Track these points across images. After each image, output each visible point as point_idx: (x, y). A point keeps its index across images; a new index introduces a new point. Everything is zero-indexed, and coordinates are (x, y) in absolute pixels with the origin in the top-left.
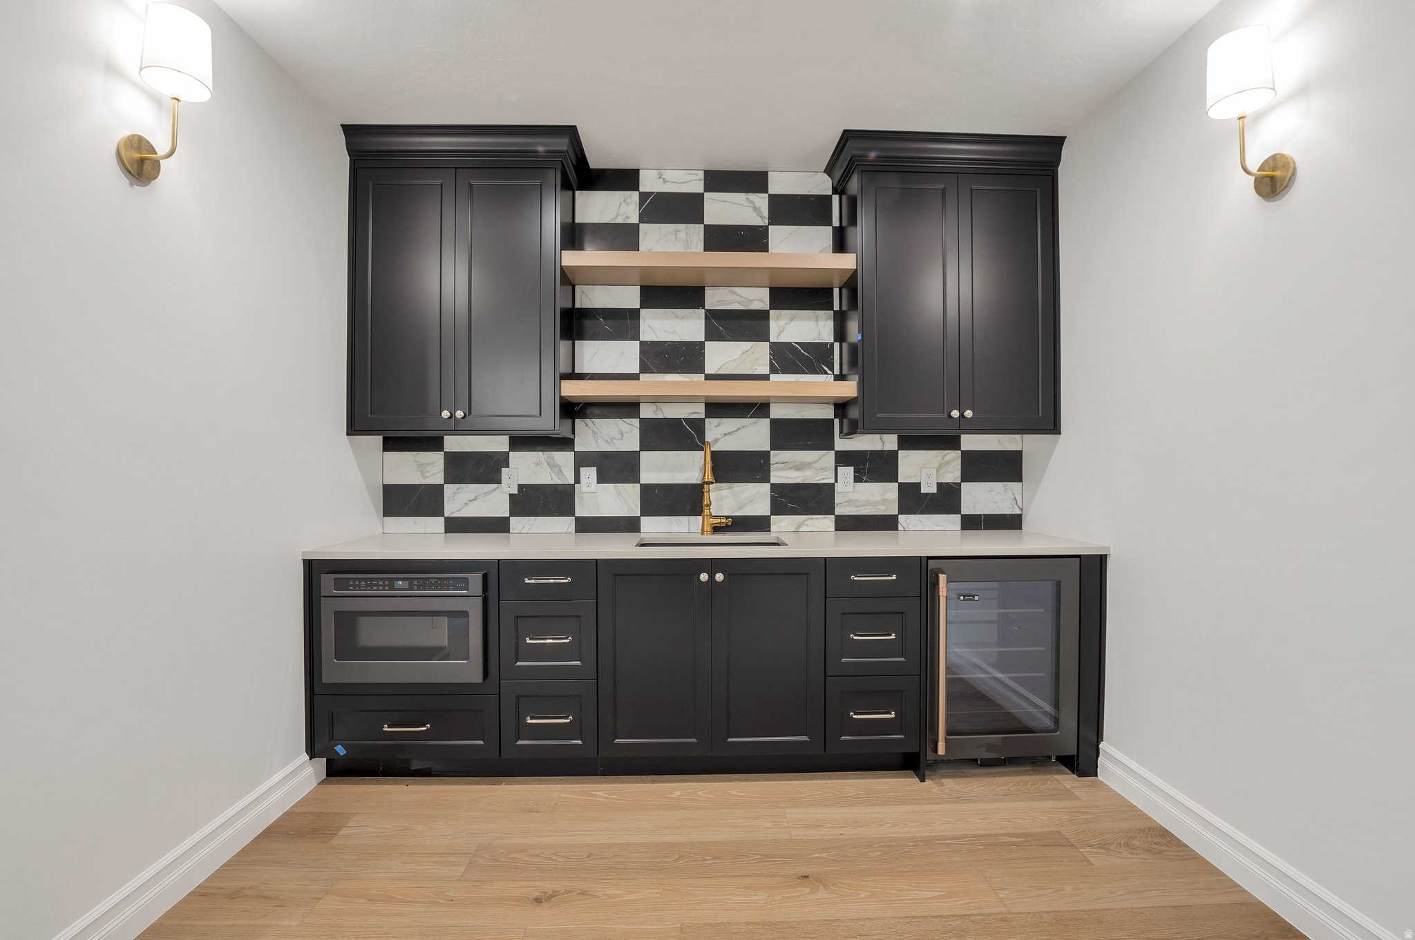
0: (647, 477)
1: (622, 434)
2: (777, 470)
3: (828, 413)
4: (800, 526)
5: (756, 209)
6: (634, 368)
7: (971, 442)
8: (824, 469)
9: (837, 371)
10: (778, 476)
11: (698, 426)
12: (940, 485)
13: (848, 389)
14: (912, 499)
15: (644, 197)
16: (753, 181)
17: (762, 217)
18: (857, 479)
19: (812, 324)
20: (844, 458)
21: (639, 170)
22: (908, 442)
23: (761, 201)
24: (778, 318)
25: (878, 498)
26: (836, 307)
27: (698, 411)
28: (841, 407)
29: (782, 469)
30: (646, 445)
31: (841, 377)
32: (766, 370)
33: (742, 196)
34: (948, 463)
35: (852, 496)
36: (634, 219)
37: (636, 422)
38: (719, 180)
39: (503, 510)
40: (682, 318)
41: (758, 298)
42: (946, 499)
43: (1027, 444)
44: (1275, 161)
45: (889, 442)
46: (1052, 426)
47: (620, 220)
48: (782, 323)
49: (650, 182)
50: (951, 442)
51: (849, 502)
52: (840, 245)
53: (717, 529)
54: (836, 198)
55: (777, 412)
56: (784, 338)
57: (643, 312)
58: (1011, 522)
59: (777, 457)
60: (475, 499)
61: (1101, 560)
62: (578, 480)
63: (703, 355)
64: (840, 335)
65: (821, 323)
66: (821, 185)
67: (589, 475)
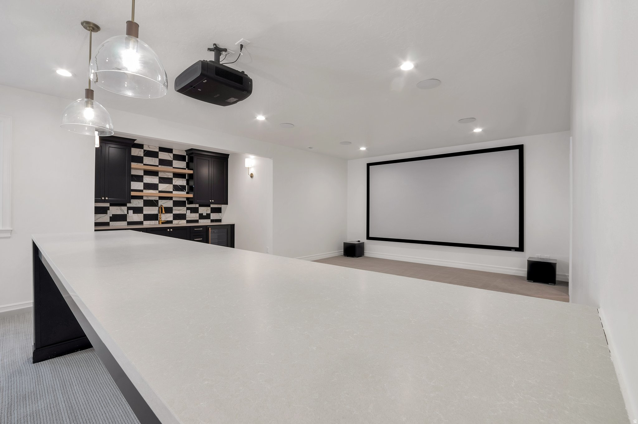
0: (145, 212)
1: (139, 203)
2: (174, 211)
3: (185, 200)
4: (179, 222)
5: (170, 157)
6: (142, 188)
7: (212, 206)
8: (184, 211)
9: (187, 191)
10: (174, 212)
11: (157, 201)
12: (207, 214)
13: (191, 196)
14: (202, 217)
15: (145, 151)
16: (170, 151)
17: (171, 158)
18: (191, 213)
19: (182, 181)
20: (188, 209)
21: (143, 145)
22: (200, 206)
23: (171, 155)
24: (175, 180)
25: (195, 216)
26: (187, 178)
27: (157, 199)
28: (188, 199)
29: (175, 211)
30: (144, 205)
31: (187, 193)
32: (172, 190)
33: (167, 153)
34: (208, 210)
35: (190, 216)
36: (142, 155)
37: (142, 200)
38: (162, 149)
39: (108, 220)
40: (153, 178)
41: (171, 175)
42: (208, 217)
43: (223, 206)
44: (252, 174)
45: (197, 206)
46: (226, 203)
47: (139, 155)
48: (175, 181)
49: (146, 148)
50: (209, 206)
51: (189, 217)
52: (188, 167)
53: (163, 223)
54: (187, 156)
55: (174, 199)
56: (175, 184)
57: (144, 176)
58: (220, 221)
59: (174, 208)
60: (100, 218)
61: (234, 225)
62: (128, 213)
63: (158, 186)
64: (188, 183)
65: (184, 181)
66: (185, 154)
67: (131, 212)
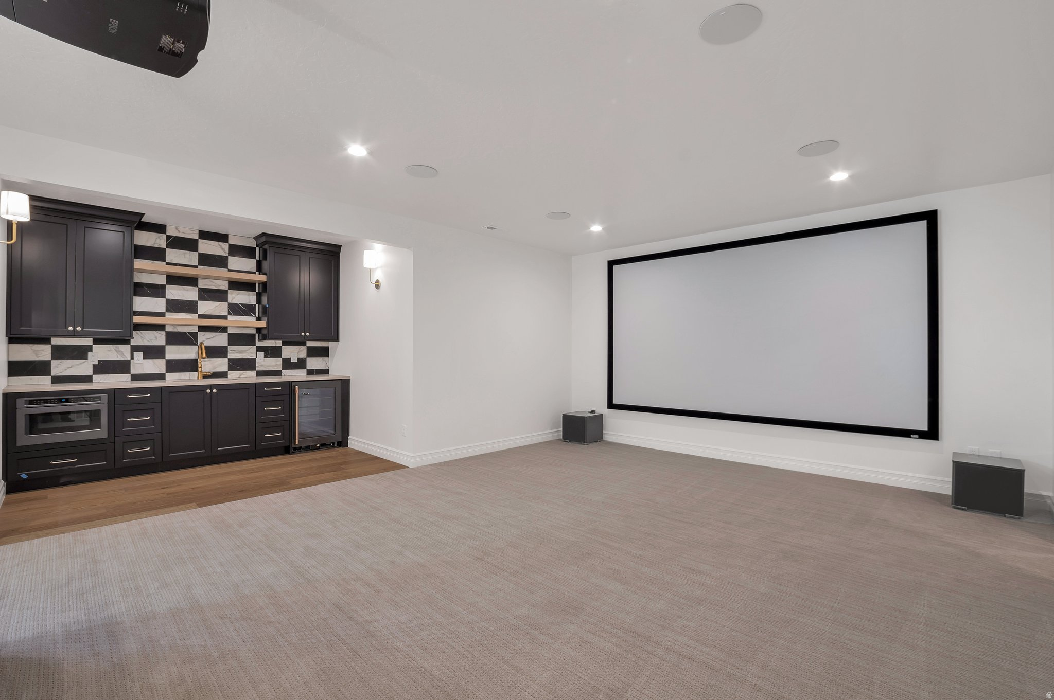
0: (168, 356)
1: (156, 338)
2: (231, 353)
3: (253, 332)
4: (241, 375)
5: (223, 249)
6: (163, 310)
7: (310, 344)
8: (251, 353)
9: (257, 315)
10: (231, 356)
11: (195, 335)
12: (298, 359)
13: (263, 324)
14: (287, 364)
15: (168, 237)
16: (222, 238)
17: (225, 252)
18: (265, 357)
19: (247, 297)
20: (259, 349)
21: (166, 225)
22: (285, 343)
23: (225, 246)
24: (232, 294)
25: (274, 364)
26: (257, 291)
27: (196, 330)
28: (259, 330)
29: (233, 353)
30: (168, 343)
31: (259, 319)
32: (226, 314)
33: (217, 242)
34: (301, 351)
35: (263, 363)
36: (164, 246)
37: (164, 333)
38: (205, 235)
39: (89, 372)
40: (187, 290)
41: (224, 285)
42: (301, 364)
43: (331, 344)
44: (377, 281)
45: (279, 343)
46: (337, 339)
47: (156, 246)
48: (233, 295)
49: (171, 231)
50: (304, 344)
51: (262, 365)
52: (259, 268)
53: (205, 377)
54: (257, 249)
55: (230, 331)
56: (234, 302)
57: (168, 286)
58: (326, 372)
59: (230, 348)
60: (71, 367)
61: (348, 380)
62: (132, 357)
63: (197, 306)
64: (259, 301)
65: (251, 297)
66: (253, 244)
67: (139, 355)
